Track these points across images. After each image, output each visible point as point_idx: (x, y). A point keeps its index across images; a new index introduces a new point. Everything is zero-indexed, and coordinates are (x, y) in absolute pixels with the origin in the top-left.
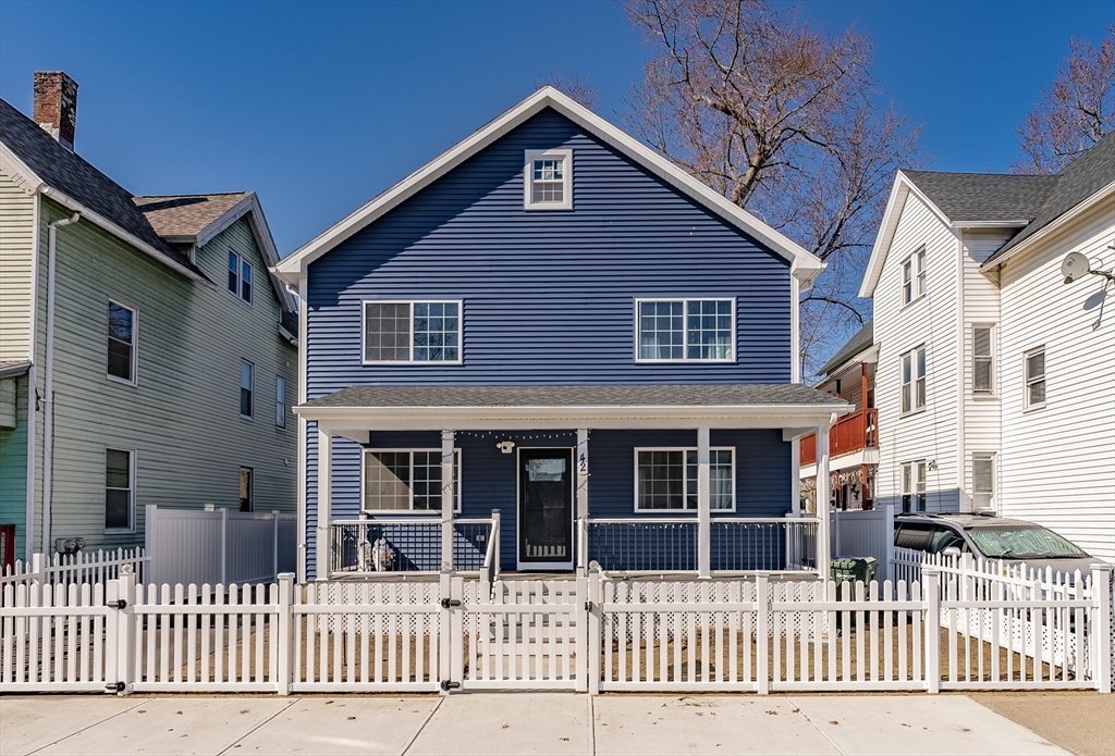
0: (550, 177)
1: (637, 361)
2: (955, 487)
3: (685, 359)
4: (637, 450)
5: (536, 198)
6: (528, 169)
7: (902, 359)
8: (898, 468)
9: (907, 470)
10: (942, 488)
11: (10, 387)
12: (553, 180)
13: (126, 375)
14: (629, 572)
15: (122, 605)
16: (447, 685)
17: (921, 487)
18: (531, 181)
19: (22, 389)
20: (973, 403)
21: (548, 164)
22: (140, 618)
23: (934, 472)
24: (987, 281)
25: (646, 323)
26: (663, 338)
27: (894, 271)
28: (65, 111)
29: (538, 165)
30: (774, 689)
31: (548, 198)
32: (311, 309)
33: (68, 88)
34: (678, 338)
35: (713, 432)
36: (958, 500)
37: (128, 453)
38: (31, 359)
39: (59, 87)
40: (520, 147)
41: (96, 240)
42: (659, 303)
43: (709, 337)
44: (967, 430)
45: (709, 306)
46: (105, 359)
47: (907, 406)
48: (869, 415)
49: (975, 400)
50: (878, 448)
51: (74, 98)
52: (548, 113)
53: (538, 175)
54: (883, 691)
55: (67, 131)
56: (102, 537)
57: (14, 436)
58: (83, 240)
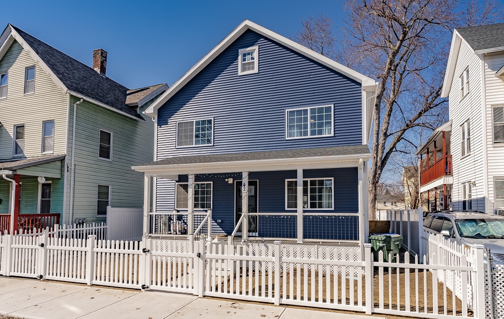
0: (249, 60)
1: (287, 139)
2: (483, 196)
3: (309, 136)
4: (286, 180)
5: (243, 70)
6: (240, 58)
7: (461, 128)
8: (460, 186)
9: (465, 187)
10: (479, 197)
11: (59, 163)
12: (251, 61)
13: (108, 158)
14: (265, 239)
15: (42, 245)
16: (143, 287)
17: (470, 196)
18: (241, 62)
19: (63, 164)
20: (493, 149)
21: (249, 54)
22: (48, 250)
23: (475, 188)
24: (501, 81)
25: (291, 121)
26: (299, 127)
27: (457, 81)
28: (102, 63)
29: (245, 55)
30: (283, 303)
31: (249, 69)
32: (159, 127)
33: (104, 55)
34: (306, 127)
35: (304, 171)
36: (484, 203)
37: (108, 187)
38: (66, 153)
39: (100, 54)
40: (236, 49)
41: (94, 108)
42: (297, 111)
43: (321, 125)
44: (489, 164)
45: (320, 110)
46: (98, 152)
47: (463, 154)
48: (446, 159)
49: (494, 147)
50: (453, 176)
51: (106, 57)
52: (249, 32)
53: (244, 60)
54: (340, 310)
55: (103, 69)
56: (95, 218)
57: (61, 181)
58: (88, 108)
